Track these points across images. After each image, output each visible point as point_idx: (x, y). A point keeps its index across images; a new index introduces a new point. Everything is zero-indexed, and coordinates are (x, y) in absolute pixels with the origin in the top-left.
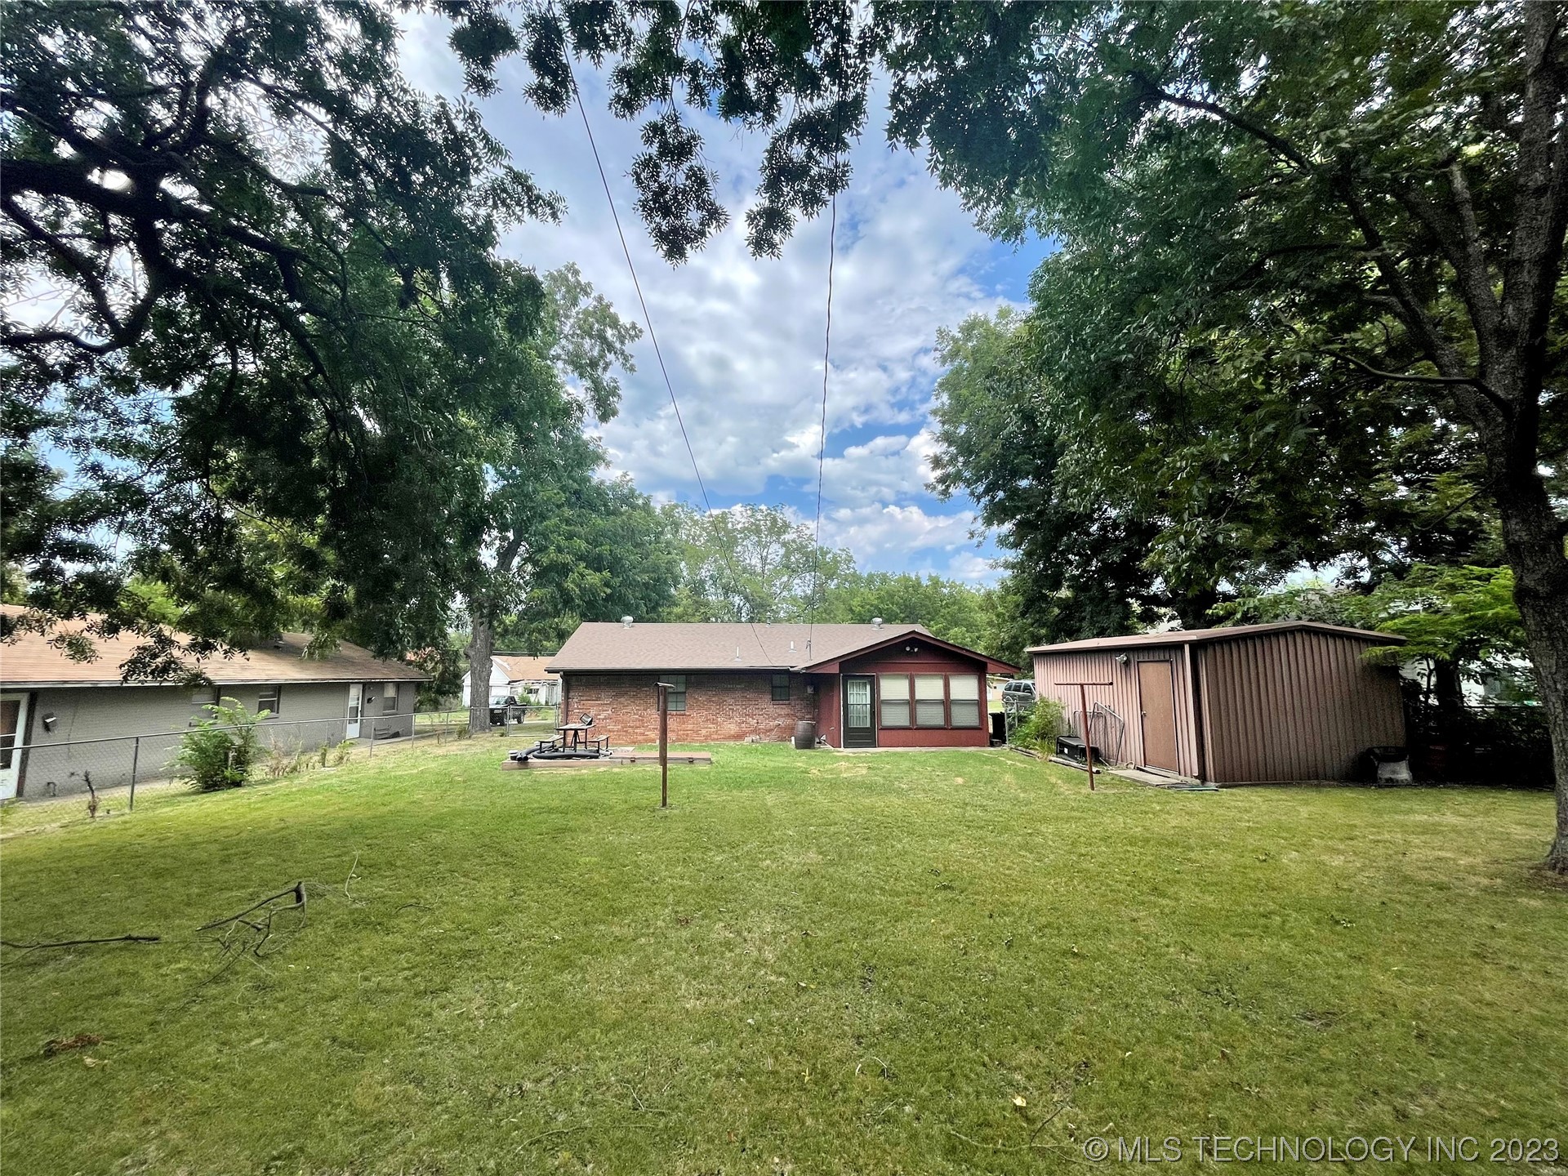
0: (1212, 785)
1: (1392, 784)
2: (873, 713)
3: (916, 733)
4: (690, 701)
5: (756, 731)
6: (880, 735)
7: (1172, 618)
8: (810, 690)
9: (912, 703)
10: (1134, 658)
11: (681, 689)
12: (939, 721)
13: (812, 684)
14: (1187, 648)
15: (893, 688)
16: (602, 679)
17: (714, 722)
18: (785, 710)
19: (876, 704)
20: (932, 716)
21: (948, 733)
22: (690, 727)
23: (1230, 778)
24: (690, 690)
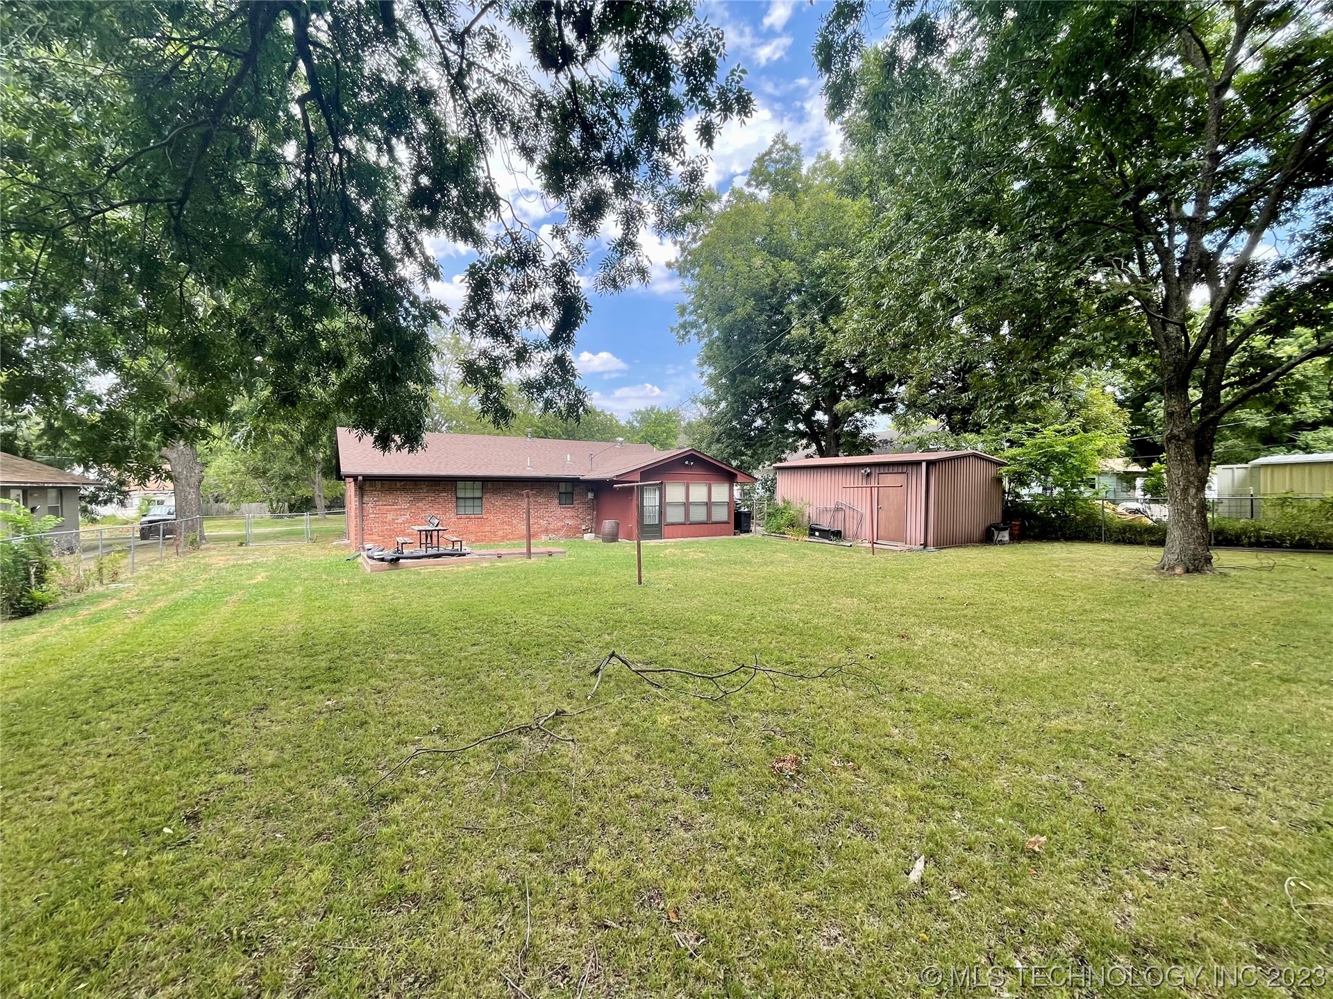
0: (932, 548)
1: (1002, 543)
2: (661, 513)
3: (690, 527)
4: (487, 505)
5: (546, 531)
6: (666, 530)
7: (807, 447)
8: (590, 496)
9: (687, 505)
10: (876, 471)
11: (478, 494)
12: (703, 518)
13: (592, 491)
14: (924, 465)
15: (675, 493)
16: (398, 484)
17: (510, 524)
18: (570, 513)
19: (662, 504)
20: (698, 514)
21: (708, 527)
22: (487, 529)
23: (941, 544)
24: (488, 495)
